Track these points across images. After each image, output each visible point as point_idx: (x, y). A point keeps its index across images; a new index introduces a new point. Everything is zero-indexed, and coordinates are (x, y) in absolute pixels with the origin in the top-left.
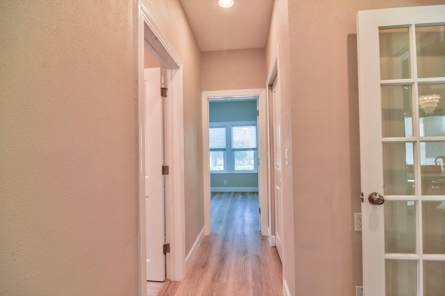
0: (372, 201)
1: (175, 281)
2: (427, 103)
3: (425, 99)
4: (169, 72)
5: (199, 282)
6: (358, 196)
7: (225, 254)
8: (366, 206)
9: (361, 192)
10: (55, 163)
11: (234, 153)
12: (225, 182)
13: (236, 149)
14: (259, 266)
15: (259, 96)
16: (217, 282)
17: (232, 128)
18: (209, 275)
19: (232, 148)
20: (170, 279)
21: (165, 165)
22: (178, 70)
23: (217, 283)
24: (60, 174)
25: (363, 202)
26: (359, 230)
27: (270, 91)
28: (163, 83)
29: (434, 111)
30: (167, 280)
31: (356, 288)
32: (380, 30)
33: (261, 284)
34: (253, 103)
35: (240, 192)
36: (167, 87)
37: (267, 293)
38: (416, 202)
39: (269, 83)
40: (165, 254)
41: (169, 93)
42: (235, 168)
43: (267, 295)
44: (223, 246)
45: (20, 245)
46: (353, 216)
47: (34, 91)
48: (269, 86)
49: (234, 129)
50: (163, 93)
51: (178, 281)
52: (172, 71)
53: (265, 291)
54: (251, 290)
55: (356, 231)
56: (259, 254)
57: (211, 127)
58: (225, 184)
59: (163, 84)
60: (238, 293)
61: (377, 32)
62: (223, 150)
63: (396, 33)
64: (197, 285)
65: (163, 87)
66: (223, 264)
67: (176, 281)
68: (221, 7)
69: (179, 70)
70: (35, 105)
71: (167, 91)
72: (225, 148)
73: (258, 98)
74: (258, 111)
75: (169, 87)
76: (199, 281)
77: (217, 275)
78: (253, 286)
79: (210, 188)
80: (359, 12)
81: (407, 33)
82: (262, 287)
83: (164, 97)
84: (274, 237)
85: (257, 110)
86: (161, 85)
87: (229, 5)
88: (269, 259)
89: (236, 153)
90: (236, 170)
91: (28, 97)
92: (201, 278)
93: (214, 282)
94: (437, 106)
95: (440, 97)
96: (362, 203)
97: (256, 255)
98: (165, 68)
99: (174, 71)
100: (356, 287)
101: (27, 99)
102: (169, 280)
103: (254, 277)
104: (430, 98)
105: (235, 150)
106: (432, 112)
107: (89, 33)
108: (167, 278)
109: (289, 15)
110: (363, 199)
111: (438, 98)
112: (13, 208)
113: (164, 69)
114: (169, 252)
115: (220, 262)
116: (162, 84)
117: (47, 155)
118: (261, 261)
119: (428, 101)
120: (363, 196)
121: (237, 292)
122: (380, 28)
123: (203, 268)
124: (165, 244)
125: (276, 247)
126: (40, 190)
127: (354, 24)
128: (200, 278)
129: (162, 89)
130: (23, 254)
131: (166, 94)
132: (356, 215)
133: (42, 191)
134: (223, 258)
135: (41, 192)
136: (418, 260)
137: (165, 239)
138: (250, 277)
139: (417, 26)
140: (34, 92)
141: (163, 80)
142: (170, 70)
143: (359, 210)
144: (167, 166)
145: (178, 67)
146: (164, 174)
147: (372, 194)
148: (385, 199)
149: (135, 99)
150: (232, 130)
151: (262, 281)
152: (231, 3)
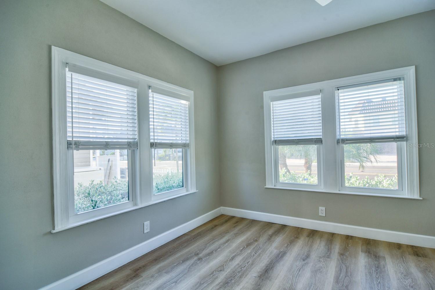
11: (343, 148)
13: (347, 140)
17: (336, 94)
19: (338, 137)
35: (360, 239)
42: (346, 181)
49: (341, 95)
58: (320, 214)
62: (318, 141)
72: (321, 137)
89: (347, 147)
90: (347, 185)
105: (344, 141)
150: (336, 98)
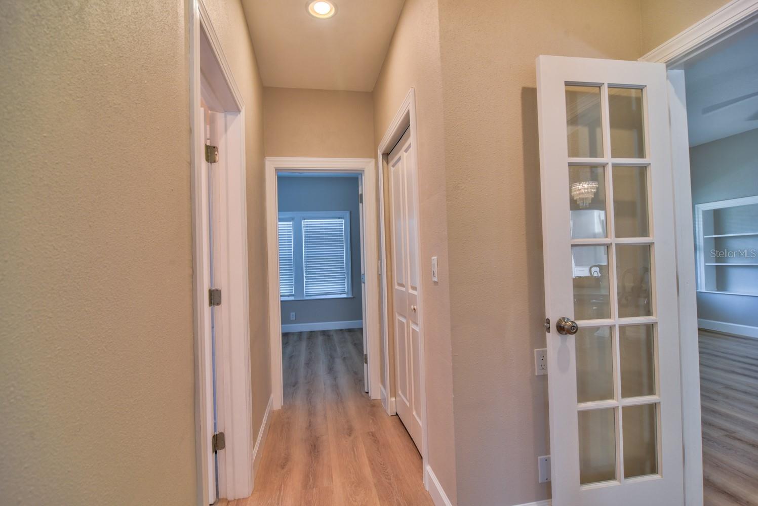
0: (561, 329)
1: (235, 499)
2: (582, 193)
3: (580, 188)
4: (220, 117)
5: (282, 494)
6: (541, 325)
7: (317, 438)
8: (553, 338)
9: (546, 318)
10: (78, 287)
12: (293, 315)
14: (378, 449)
15: (363, 171)
16: (314, 487)
18: (296, 479)
20: (225, 497)
21: (214, 289)
22: (237, 115)
23: (314, 489)
24: (87, 309)
25: (549, 332)
26: (542, 373)
27: (385, 163)
28: (208, 136)
29: (589, 204)
30: (221, 499)
31: (539, 460)
32: (567, 86)
33: (387, 479)
34: (352, 181)
36: (215, 145)
37: (400, 490)
38: (611, 328)
39: (384, 151)
40: (216, 452)
41: (220, 155)
43: (401, 493)
44: (310, 425)
45: (26, 468)
46: (532, 353)
47: (45, 135)
48: (383, 155)
50: (209, 155)
51: (242, 497)
52: (225, 117)
53: (397, 489)
54: (374, 491)
55: (537, 376)
56: (373, 430)
57: (280, 220)
59: (208, 139)
60: (354, 499)
61: (563, 89)
63: (583, 93)
64: (278, 499)
65: (208, 144)
66: (317, 455)
67: (237, 498)
68: (313, 16)
69: (239, 115)
70: (46, 163)
71: (216, 153)
73: (361, 175)
74: (362, 195)
75: (221, 146)
76: (280, 493)
77: (310, 476)
78: (375, 484)
79: (280, 327)
80: (541, 56)
81: (599, 94)
82: (390, 484)
83: (211, 163)
84: (393, 399)
85: (360, 193)
86: (206, 141)
87: (326, 14)
88: (392, 435)
91: (35, 145)
92: (283, 485)
93: (308, 488)
94: (593, 196)
95: (597, 186)
96: (547, 334)
97: (369, 433)
98: (211, 109)
99: (229, 117)
100: (539, 457)
101: (34, 149)
102: (223, 499)
103: (373, 470)
104: (586, 186)
106: (588, 204)
107: (127, 26)
108: (221, 496)
109: (441, 47)
110: (549, 327)
111: (596, 186)
112: (12, 389)
113: (209, 112)
114: (223, 447)
115: (311, 452)
116: (206, 139)
117: (66, 270)
118: (378, 442)
119: (583, 191)
120: (548, 323)
121: (351, 499)
122: (567, 84)
123: (283, 468)
124: (216, 433)
125: (397, 414)
126: (56, 346)
127: (533, 74)
128: (281, 485)
129: (207, 147)
130: (32, 488)
131: (215, 158)
132: (537, 352)
133: (59, 348)
134: (315, 446)
135: (59, 350)
136: (616, 407)
137: (215, 424)
138: (367, 471)
139: (611, 86)
140: (45, 137)
141: (208, 132)
142: (223, 115)
143: (543, 344)
144: (217, 290)
145: (238, 111)
146: (211, 305)
147: (560, 319)
148: (578, 326)
149: (188, 162)
151: (388, 472)
152: (331, 11)
